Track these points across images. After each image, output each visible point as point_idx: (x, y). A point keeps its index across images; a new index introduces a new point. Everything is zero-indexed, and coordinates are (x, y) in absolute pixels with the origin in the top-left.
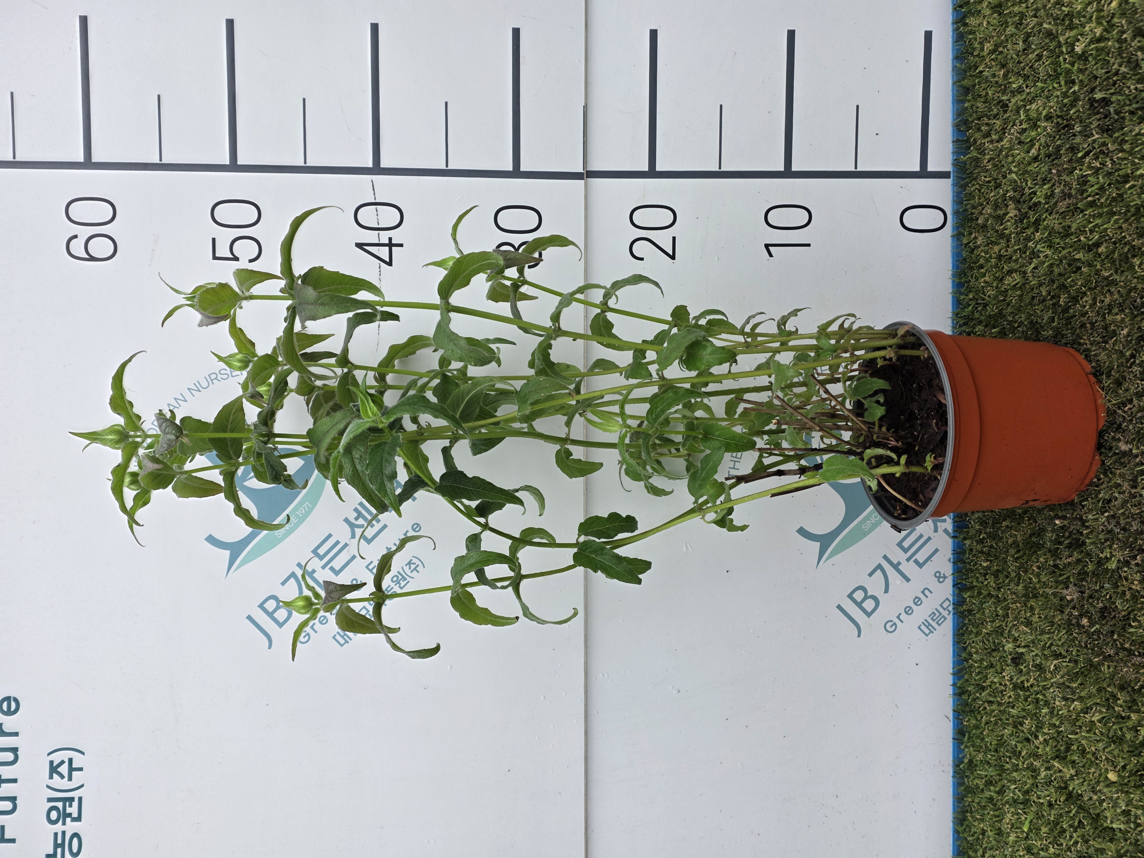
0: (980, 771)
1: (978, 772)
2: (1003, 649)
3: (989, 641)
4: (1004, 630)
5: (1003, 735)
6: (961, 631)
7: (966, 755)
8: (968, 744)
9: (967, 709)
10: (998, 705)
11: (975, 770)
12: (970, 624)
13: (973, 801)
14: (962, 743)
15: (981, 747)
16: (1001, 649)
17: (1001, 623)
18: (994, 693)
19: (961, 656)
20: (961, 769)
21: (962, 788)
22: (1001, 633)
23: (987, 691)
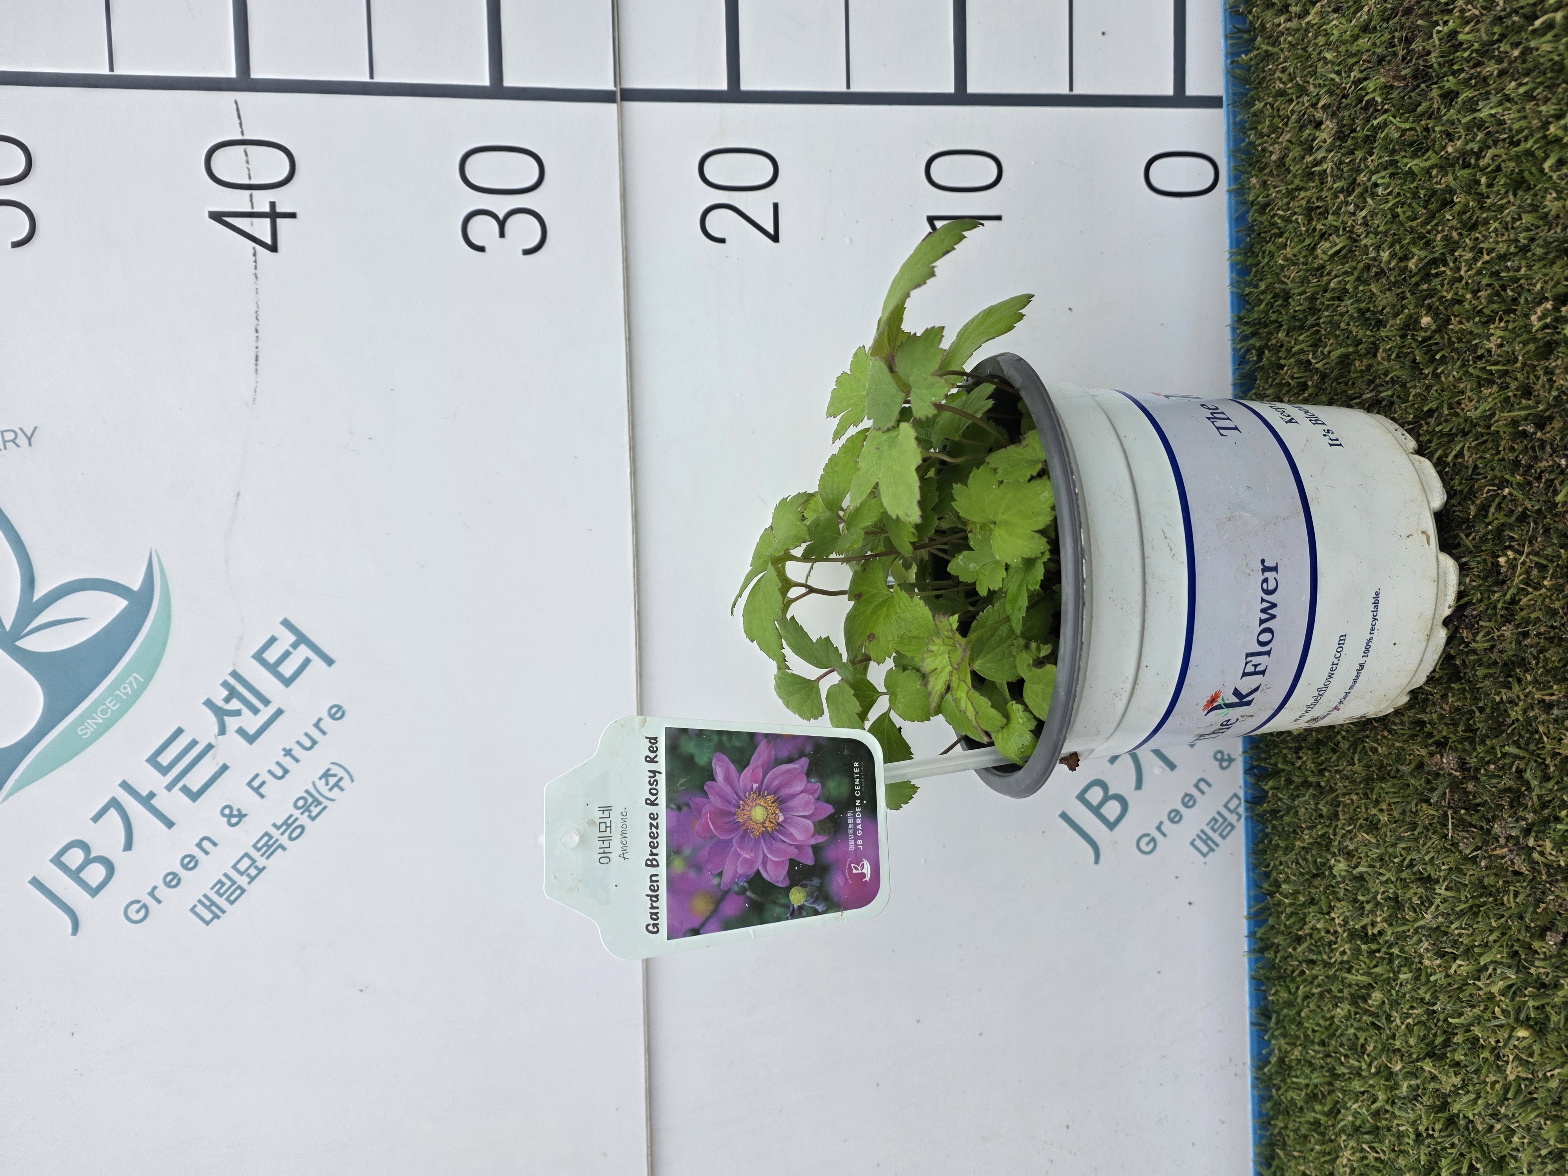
0: (1297, 1077)
1: (1294, 1080)
2: (1331, 873)
3: (1306, 860)
4: (1331, 841)
5: (1333, 1017)
6: (1261, 846)
7: (1273, 1050)
8: (1276, 1033)
9: (1274, 974)
10: (1325, 967)
11: (1289, 1075)
12: (1274, 834)
13: (1286, 1127)
14: (1266, 1031)
15: (1298, 1037)
16: (1327, 873)
17: (1325, 830)
18: (1317, 948)
19: (1261, 888)
20: (1264, 1074)
21: (1269, 1105)
22: (1326, 846)
23: (1305, 945)
